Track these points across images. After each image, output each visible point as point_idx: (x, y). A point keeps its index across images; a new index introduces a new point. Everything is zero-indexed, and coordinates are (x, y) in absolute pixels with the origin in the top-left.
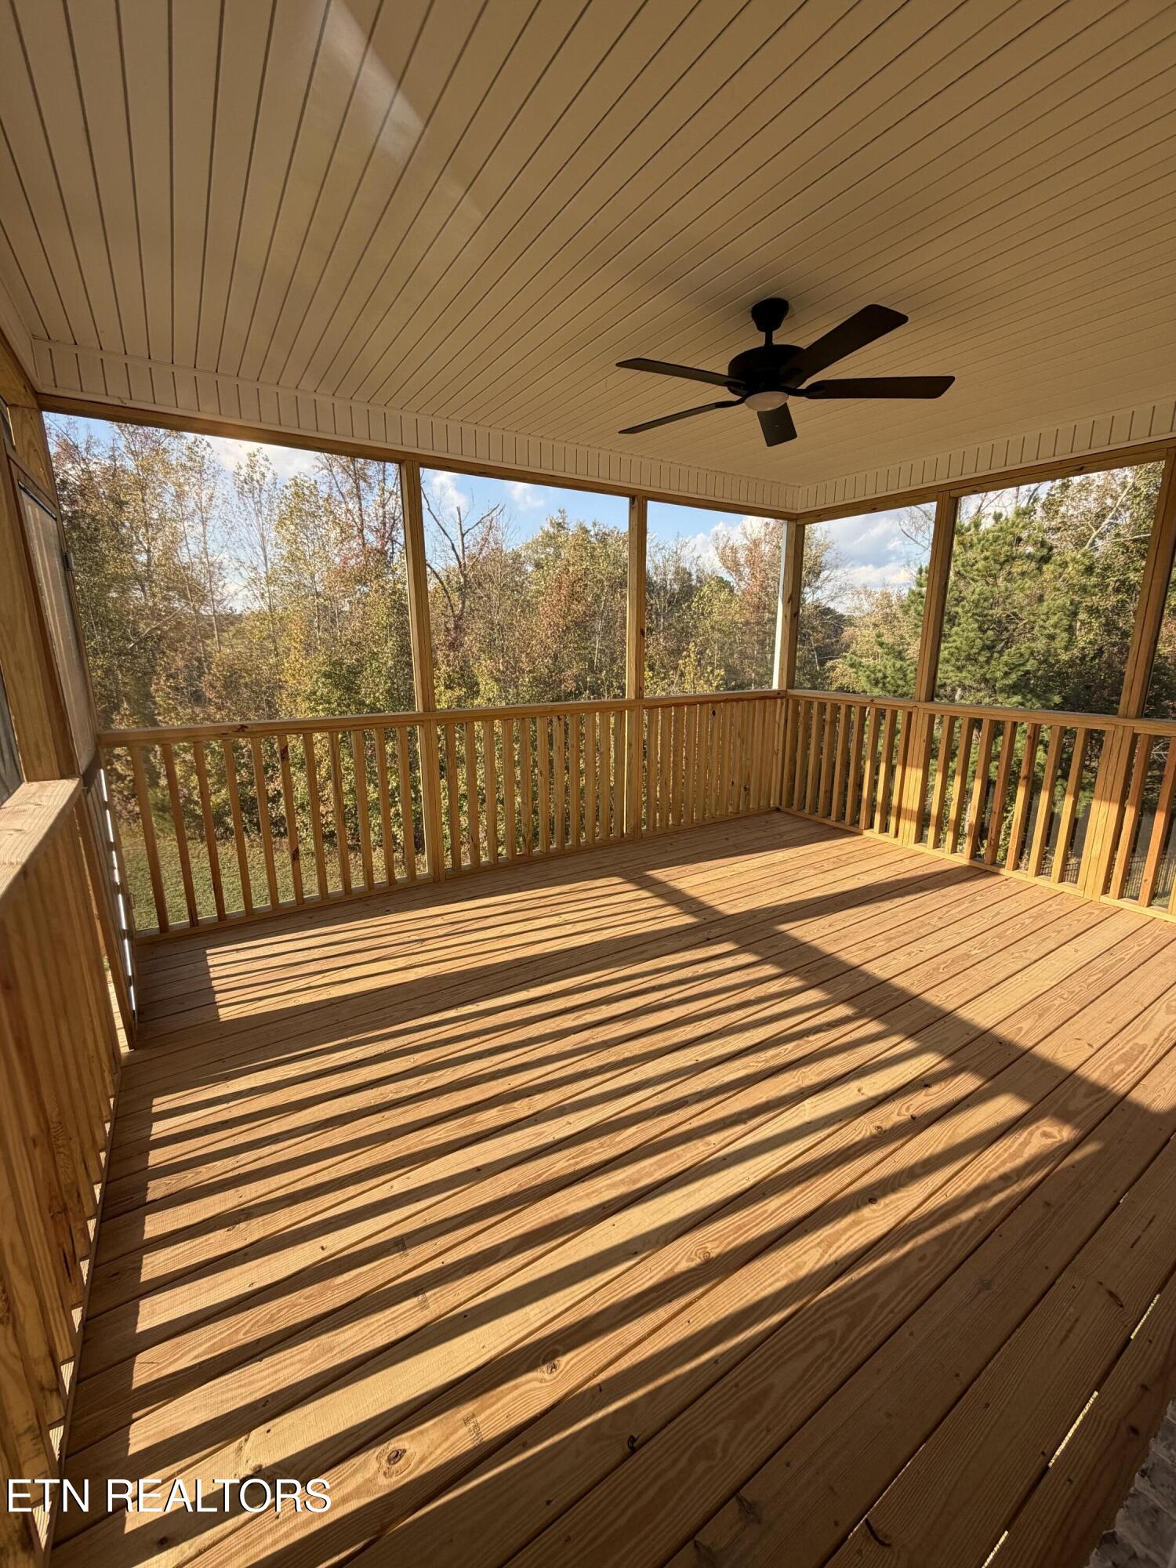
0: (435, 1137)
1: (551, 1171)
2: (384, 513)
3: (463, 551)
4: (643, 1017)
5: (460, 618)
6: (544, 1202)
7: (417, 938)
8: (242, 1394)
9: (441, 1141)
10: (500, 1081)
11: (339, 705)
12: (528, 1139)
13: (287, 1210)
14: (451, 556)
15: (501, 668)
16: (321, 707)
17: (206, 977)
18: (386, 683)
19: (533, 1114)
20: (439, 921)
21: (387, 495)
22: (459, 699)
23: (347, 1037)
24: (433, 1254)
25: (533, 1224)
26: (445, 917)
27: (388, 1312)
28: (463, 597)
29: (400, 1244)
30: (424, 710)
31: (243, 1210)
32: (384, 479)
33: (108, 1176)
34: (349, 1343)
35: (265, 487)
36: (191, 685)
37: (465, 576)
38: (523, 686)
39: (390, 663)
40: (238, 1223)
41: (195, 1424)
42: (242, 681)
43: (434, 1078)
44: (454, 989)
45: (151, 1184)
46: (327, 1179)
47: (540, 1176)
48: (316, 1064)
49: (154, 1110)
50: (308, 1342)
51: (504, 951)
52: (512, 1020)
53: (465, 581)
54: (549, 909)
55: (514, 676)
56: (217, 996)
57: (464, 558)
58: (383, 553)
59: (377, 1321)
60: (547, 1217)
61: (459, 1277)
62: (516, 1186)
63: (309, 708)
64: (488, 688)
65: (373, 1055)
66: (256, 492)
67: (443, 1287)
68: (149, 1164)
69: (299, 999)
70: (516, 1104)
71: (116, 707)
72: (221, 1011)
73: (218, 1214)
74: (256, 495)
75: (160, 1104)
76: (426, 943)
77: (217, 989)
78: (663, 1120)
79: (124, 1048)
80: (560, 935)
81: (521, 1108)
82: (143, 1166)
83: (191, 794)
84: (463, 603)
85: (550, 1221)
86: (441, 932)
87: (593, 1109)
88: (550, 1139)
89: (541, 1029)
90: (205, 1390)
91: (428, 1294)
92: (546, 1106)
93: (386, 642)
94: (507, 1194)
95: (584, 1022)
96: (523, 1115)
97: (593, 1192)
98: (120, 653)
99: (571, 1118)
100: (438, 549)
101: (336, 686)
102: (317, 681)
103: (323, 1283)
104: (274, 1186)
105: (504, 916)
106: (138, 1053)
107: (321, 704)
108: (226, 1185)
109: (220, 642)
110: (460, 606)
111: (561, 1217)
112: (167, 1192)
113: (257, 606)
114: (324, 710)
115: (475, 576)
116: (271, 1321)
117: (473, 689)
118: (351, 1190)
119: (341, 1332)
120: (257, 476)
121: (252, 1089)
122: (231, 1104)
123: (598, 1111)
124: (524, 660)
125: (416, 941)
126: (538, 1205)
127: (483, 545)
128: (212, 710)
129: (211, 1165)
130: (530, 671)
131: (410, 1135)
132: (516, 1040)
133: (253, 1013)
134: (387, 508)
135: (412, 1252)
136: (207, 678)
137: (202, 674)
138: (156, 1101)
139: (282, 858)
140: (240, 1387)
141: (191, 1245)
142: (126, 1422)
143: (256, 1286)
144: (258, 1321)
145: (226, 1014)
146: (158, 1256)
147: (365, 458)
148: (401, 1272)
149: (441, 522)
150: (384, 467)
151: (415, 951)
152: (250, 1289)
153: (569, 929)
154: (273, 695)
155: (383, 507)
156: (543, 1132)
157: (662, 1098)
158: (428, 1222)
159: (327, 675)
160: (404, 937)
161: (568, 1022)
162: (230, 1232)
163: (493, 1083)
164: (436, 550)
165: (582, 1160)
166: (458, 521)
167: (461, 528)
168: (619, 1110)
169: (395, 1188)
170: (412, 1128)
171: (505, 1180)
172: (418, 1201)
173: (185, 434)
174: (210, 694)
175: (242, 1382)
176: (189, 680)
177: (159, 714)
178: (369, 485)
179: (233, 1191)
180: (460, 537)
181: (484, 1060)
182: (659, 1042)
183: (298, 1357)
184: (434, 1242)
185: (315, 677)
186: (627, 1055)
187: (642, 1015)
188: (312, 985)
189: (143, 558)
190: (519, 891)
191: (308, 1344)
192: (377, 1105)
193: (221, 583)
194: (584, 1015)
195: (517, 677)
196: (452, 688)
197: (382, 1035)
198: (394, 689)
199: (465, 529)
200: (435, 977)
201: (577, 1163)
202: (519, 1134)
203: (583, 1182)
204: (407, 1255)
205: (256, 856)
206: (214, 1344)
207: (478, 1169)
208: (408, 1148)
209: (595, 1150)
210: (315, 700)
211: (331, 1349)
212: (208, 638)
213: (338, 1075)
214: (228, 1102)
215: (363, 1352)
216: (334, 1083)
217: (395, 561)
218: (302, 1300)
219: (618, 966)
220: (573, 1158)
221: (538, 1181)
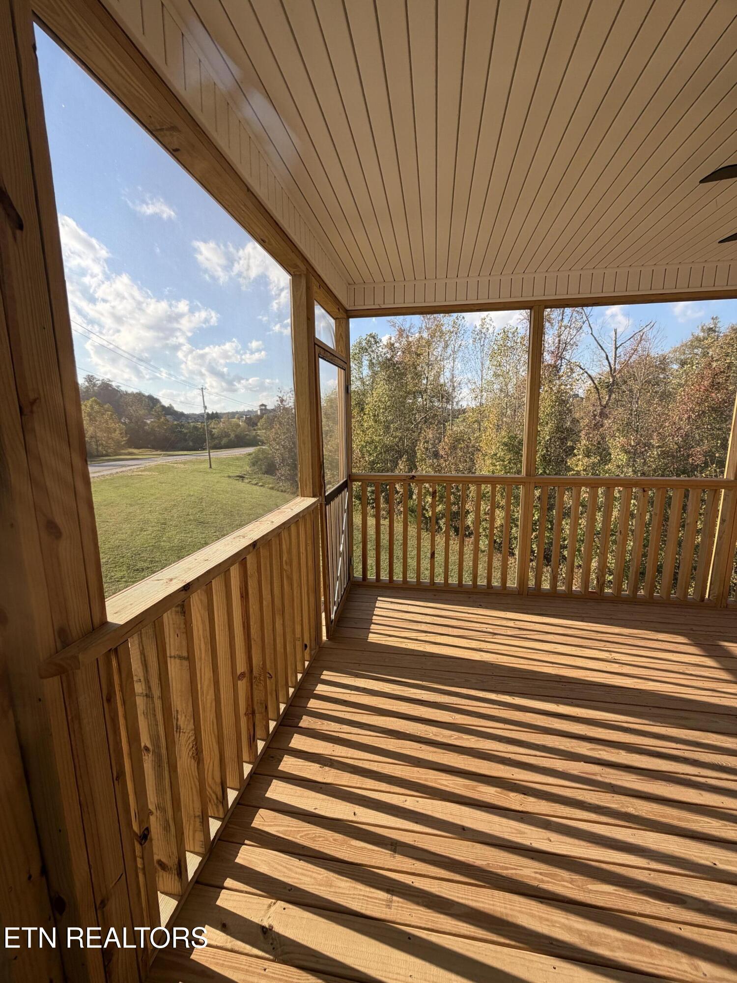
0: (445, 783)
1: (518, 872)
2: (559, 341)
3: (615, 359)
4: (664, 783)
5: (605, 407)
6: (502, 894)
7: (491, 631)
8: (284, 873)
9: (448, 789)
10: (507, 768)
11: (509, 463)
12: (509, 830)
13: (349, 775)
14: (604, 364)
15: (633, 443)
16: (498, 463)
17: (371, 613)
18: (542, 450)
19: (522, 812)
20: (511, 624)
21: (563, 328)
22: (594, 463)
23: (423, 681)
24: (409, 871)
25: (487, 906)
26: (517, 622)
27: (368, 889)
28: (610, 392)
29: (394, 846)
30: (526, 475)
31: (331, 759)
32: (563, 319)
33: (292, 702)
34: (341, 891)
35: (488, 336)
36: (434, 447)
37: (613, 377)
38: (651, 457)
39: (548, 438)
40: (326, 766)
41: (261, 871)
42: (460, 446)
43: (462, 738)
44: (502, 678)
45: (304, 717)
46: (375, 769)
47: (507, 868)
48: (399, 690)
49: (322, 677)
50: (323, 870)
51: (551, 665)
52: (536, 723)
53: (614, 381)
54: (603, 644)
55: (643, 450)
56: (372, 625)
57: (615, 365)
58: (555, 366)
59: (361, 890)
60: (499, 909)
61: (418, 904)
62: (485, 863)
63: (491, 464)
64: (618, 457)
65: (432, 701)
66: (483, 339)
67: (406, 901)
68: (308, 706)
69: (409, 644)
70: (512, 794)
71: (401, 457)
72: (371, 635)
73: (321, 754)
74: (482, 342)
75: (327, 675)
76: (496, 636)
77: (373, 621)
78: (648, 902)
79: (324, 638)
80: (605, 669)
81: (514, 801)
82: (305, 706)
83: (425, 505)
84: (610, 396)
85: (498, 915)
86: (509, 633)
87: (576, 842)
88: (527, 842)
89: (557, 743)
90: (273, 854)
91: (395, 898)
92: (536, 811)
93: (547, 423)
94: (476, 864)
95: (598, 756)
96: (513, 807)
97: (547, 920)
98: (408, 429)
99: (554, 836)
100: (595, 360)
101: (510, 451)
102: (499, 447)
103: (345, 837)
104: (349, 755)
105: (562, 637)
106: (329, 643)
107: (499, 461)
108: (331, 739)
109: (452, 424)
110: (607, 398)
111: (510, 919)
112: (308, 726)
113: (473, 404)
114: (500, 465)
115: (622, 377)
116: (313, 839)
117: (605, 457)
118: (384, 786)
119: (340, 879)
120: (484, 331)
121: (365, 688)
122: (353, 692)
123: (579, 846)
124: (655, 438)
125: (490, 633)
126: (496, 893)
127: (633, 354)
128: (442, 461)
129: (330, 722)
130: (659, 447)
131: (431, 771)
132: (532, 741)
133: (383, 643)
134: (562, 337)
135: (399, 857)
136: (442, 444)
137: (440, 441)
138: (325, 672)
139: (468, 549)
140: (286, 867)
141: (304, 764)
142: (241, 842)
143: (317, 811)
144: (308, 834)
145: (372, 638)
146: (290, 759)
147: (551, 308)
148: (387, 867)
149: (600, 342)
150: (563, 311)
151: (486, 640)
152: (314, 811)
153: (615, 668)
154: (473, 454)
155: (559, 336)
156: (524, 833)
157: (654, 879)
158: (416, 844)
159: (505, 444)
160: (483, 627)
161: (583, 748)
162: (320, 769)
163: (501, 767)
164: (593, 361)
165: (548, 882)
166: (614, 339)
167: (616, 343)
168: (602, 859)
169: (407, 803)
170: (435, 766)
171: (479, 851)
172: (416, 823)
173: (452, 314)
174: (442, 453)
175: (288, 866)
176: (434, 445)
177: (417, 462)
178: (552, 324)
179: (332, 745)
180: (614, 350)
181: (501, 744)
182: (673, 818)
183: (314, 875)
184: (414, 862)
185: (498, 445)
186: (631, 810)
187: (665, 780)
188: (419, 638)
189: (424, 382)
190: (582, 621)
191: (323, 871)
192: (421, 737)
193: (459, 392)
194: (600, 750)
195: (645, 450)
196: (588, 457)
197: (444, 690)
198: (548, 455)
199: (618, 344)
200: (492, 664)
201: (543, 881)
202: (504, 821)
203: (542, 902)
204: (394, 857)
205: (454, 545)
206: (287, 830)
207: (463, 828)
208: (426, 780)
209: (564, 881)
210: (495, 459)
211: (331, 886)
212: (447, 422)
213: (408, 704)
214: (351, 690)
215: (344, 904)
216: (403, 708)
217: (562, 371)
218: (331, 839)
219: (653, 721)
220: (541, 874)
221: (504, 872)
